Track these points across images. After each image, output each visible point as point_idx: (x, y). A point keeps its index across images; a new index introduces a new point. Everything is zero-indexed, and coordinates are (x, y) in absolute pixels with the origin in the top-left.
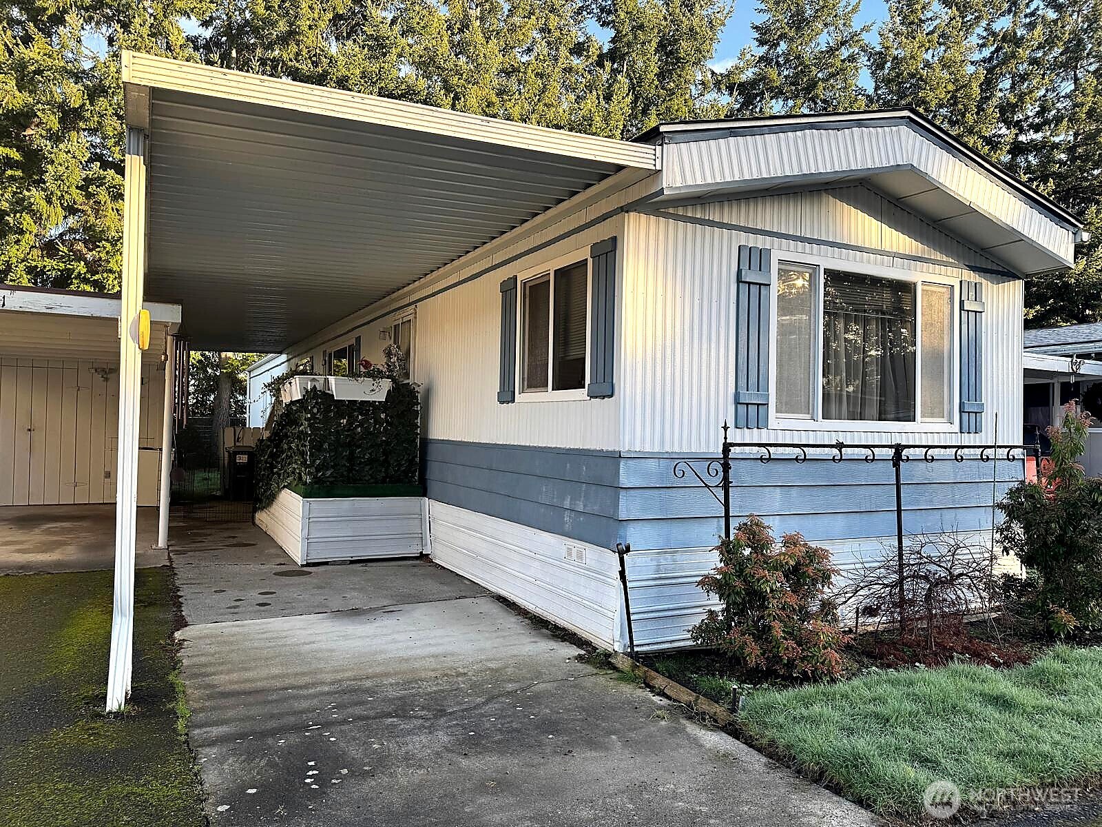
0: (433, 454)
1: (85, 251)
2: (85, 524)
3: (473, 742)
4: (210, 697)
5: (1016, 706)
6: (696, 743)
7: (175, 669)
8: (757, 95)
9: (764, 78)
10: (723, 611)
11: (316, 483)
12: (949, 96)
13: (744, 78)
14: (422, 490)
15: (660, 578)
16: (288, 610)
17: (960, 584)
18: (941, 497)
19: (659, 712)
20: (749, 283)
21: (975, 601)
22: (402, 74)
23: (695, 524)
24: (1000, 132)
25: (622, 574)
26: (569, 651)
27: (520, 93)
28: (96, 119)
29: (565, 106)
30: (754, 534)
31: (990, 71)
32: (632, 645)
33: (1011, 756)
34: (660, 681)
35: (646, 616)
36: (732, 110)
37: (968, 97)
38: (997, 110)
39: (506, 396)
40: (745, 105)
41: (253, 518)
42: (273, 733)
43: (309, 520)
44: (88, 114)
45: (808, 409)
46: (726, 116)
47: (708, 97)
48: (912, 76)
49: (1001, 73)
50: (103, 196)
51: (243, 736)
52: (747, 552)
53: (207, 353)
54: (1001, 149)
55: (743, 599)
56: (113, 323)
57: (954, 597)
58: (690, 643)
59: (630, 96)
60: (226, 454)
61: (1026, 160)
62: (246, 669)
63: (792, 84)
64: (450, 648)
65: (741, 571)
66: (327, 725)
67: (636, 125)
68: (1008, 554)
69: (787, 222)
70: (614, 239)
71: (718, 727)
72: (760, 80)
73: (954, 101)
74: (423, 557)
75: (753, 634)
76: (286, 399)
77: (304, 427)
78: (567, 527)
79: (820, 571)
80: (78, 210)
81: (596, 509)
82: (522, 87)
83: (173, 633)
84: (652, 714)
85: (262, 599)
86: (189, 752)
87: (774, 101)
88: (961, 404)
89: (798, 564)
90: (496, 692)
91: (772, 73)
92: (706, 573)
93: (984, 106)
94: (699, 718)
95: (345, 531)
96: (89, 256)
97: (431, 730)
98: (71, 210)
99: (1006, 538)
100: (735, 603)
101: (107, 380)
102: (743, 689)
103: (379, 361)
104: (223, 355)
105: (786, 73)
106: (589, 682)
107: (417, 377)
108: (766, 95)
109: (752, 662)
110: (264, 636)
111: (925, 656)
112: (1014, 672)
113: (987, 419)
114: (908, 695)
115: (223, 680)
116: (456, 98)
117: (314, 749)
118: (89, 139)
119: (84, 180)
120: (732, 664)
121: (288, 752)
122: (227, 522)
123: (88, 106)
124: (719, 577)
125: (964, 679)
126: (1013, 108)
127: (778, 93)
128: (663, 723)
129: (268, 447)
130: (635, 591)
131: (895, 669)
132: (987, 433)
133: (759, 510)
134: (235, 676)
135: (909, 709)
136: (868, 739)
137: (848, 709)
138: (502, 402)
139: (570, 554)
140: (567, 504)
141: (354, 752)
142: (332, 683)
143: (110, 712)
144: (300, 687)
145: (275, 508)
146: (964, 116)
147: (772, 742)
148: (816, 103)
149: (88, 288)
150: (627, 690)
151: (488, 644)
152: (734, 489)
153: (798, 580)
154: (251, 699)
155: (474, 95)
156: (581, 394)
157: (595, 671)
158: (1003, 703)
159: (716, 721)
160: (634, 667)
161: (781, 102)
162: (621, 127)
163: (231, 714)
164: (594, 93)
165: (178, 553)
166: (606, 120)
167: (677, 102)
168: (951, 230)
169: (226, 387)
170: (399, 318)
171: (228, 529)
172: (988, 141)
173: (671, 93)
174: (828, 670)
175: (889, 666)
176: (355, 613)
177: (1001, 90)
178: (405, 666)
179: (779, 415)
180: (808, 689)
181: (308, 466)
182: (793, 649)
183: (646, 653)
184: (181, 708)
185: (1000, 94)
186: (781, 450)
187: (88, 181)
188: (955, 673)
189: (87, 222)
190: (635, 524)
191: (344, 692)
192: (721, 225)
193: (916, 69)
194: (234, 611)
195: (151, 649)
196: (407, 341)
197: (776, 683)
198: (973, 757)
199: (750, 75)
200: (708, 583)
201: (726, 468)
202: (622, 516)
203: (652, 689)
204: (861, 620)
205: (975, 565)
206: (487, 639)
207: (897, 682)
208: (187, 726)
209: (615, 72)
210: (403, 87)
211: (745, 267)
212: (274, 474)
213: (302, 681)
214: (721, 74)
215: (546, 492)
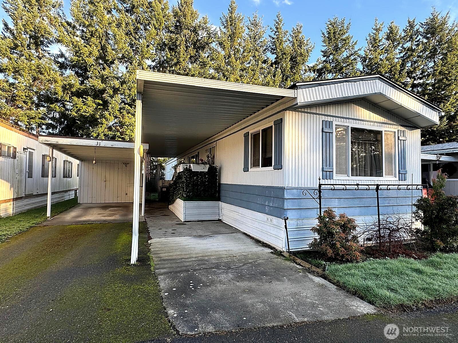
0: (222, 188)
1: (119, 129)
2: (120, 208)
3: (240, 277)
4: (160, 261)
5: (424, 273)
6: (311, 280)
7: (149, 252)
8: (323, 73)
9: (325, 67)
10: (319, 238)
11: (187, 197)
12: (389, 70)
13: (318, 67)
14: (218, 199)
15: (298, 228)
16: (180, 235)
17: (401, 231)
18: (393, 202)
19: (299, 270)
20: (326, 132)
21: (406, 237)
22: (210, 73)
23: (310, 211)
24: (407, 81)
25: (286, 226)
26: (268, 250)
27: (246, 76)
28: (123, 91)
29: (261, 79)
30: (330, 214)
31: (403, 60)
32: (289, 249)
33: (424, 289)
34: (299, 261)
35: (293, 240)
36: (315, 78)
37: (396, 69)
38: (406, 73)
39: (246, 169)
40: (319, 76)
41: (168, 207)
42: (179, 272)
43: (185, 207)
44: (121, 89)
45: (346, 173)
46: (313, 80)
47: (306, 74)
48: (376, 64)
49: (407, 61)
50: (125, 113)
51: (171, 273)
52: (327, 219)
53: (153, 158)
54: (408, 86)
55: (326, 235)
56: (133, 150)
57: (399, 235)
58: (308, 249)
59: (281, 75)
60: (160, 188)
61: (417, 89)
62: (170, 252)
63: (335, 68)
64: (230, 249)
65: (326, 226)
66: (195, 270)
67: (283, 84)
68: (417, 221)
69: (338, 112)
70: (282, 119)
71: (319, 276)
72: (324, 68)
73: (391, 71)
74: (219, 220)
75: (330, 246)
76: (178, 171)
77: (184, 180)
78: (267, 211)
79: (352, 226)
80: (118, 117)
81: (276, 205)
82: (247, 74)
83: (148, 241)
84: (297, 271)
85: (173, 232)
86: (155, 277)
87: (329, 74)
88: (399, 171)
89: (345, 223)
90: (246, 262)
91: (328, 65)
92: (313, 226)
93: (402, 72)
94: (313, 273)
95: (196, 211)
96: (121, 131)
97: (227, 273)
98: (116, 117)
99: (416, 216)
100: (323, 236)
101: (126, 166)
102: (327, 264)
103: (205, 159)
104: (158, 158)
105: (332, 65)
106: (275, 260)
107: (217, 164)
108: (326, 72)
109: (329, 255)
110: (175, 242)
111: (389, 255)
112: (422, 261)
113: (408, 176)
114: (385, 268)
115: (163, 255)
116: (227, 79)
117: (191, 277)
118: (121, 96)
119: (119, 108)
120: (323, 256)
121: (184, 278)
122: (161, 208)
123: (121, 87)
124: (318, 228)
125: (404, 263)
126: (412, 72)
127: (330, 72)
128: (301, 274)
129: (173, 186)
130: (290, 232)
131: (379, 259)
132: (408, 180)
133: (331, 206)
134: (166, 254)
135: (385, 272)
136: (372, 281)
137: (363, 271)
138: (244, 171)
139: (268, 220)
140: (267, 204)
141: (204, 279)
142: (196, 258)
143: (132, 264)
144: (186, 259)
145: (175, 204)
146: (394, 75)
147: (338, 281)
148: (343, 74)
149: (120, 139)
150: (288, 263)
151: (242, 247)
152: (322, 199)
153: (345, 229)
154: (172, 261)
155: (232, 77)
156: (271, 168)
157: (277, 257)
158: (418, 271)
159: (318, 274)
160: (290, 256)
161: (331, 74)
162: (279, 85)
163: (166, 266)
164: (270, 75)
165: (147, 217)
166: (274, 83)
167: (297, 76)
168: (394, 113)
169: (159, 168)
170: (211, 146)
171: (161, 210)
172: (403, 84)
173: (295, 74)
174: (355, 258)
175: (377, 258)
176: (200, 236)
177: (407, 67)
178: (217, 253)
179: (337, 175)
180: (349, 265)
181: (185, 192)
182: (344, 251)
183: (293, 252)
184: (152, 264)
185: (407, 68)
186: (337, 186)
187: (121, 108)
188: (401, 261)
189: (120, 120)
190: (289, 210)
191: (199, 260)
192: (316, 114)
193: (377, 61)
194: (165, 235)
195: (142, 246)
196: (213, 153)
197: (338, 262)
198: (410, 289)
199: (321, 66)
200: (314, 230)
201: (320, 192)
202: (285, 208)
203: (296, 263)
204: (365, 242)
205: (406, 225)
206: (242, 246)
207: (380, 263)
208: (154, 269)
209: (276, 68)
210: (211, 76)
211: (324, 127)
212: (175, 194)
213: (186, 257)
214: (311, 67)
215: (259, 200)
